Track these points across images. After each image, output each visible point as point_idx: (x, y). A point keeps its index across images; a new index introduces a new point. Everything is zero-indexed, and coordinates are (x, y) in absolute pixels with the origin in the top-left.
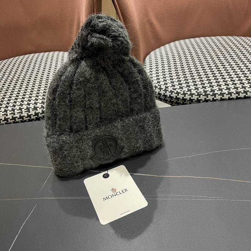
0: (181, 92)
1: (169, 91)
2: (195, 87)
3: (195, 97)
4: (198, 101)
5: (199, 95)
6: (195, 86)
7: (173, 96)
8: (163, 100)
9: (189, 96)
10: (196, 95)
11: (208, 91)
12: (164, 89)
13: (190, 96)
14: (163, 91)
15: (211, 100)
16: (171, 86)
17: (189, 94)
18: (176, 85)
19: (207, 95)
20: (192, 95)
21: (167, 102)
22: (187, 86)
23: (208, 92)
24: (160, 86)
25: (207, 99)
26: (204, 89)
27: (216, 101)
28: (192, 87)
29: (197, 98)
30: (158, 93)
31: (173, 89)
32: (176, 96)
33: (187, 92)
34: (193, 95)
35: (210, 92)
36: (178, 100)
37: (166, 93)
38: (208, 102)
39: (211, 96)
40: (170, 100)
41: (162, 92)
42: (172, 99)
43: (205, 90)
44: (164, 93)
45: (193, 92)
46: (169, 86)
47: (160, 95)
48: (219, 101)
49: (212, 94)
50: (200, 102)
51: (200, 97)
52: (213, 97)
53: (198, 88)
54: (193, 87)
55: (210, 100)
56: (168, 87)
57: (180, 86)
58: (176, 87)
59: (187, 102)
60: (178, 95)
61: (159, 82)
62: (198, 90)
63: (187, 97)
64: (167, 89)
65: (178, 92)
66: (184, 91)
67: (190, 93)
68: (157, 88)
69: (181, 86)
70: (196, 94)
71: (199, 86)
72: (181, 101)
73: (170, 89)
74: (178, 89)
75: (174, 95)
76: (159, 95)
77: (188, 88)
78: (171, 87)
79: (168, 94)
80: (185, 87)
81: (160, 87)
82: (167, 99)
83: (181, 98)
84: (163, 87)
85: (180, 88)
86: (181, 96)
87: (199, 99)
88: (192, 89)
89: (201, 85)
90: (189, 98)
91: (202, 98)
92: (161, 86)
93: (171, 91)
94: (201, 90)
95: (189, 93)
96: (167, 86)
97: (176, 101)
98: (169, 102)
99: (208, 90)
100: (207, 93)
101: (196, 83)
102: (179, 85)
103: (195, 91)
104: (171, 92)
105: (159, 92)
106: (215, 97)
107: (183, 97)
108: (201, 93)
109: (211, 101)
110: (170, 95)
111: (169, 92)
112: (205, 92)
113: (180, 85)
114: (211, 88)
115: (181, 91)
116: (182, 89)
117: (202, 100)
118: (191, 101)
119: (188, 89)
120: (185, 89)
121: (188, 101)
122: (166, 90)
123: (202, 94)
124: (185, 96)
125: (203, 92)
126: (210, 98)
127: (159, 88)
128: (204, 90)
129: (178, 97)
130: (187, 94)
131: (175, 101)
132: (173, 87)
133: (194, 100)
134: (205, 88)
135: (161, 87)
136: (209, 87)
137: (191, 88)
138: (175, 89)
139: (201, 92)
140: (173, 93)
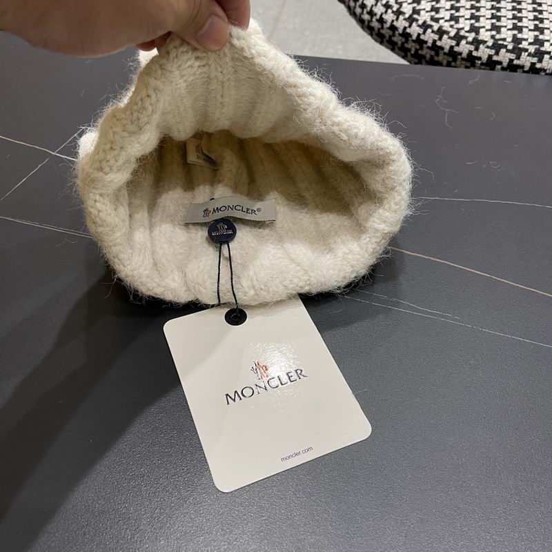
0: (450, 29)
1: (420, 22)
2: (492, 24)
3: (484, 53)
4: (491, 64)
5: (497, 47)
6: (494, 21)
7: (426, 40)
8: (399, 49)
9: (468, 46)
10: (488, 47)
11: (526, 40)
12: (407, 16)
13: (472, 48)
14: (405, 19)
15: (526, 69)
16: (429, 9)
17: (470, 39)
18: (444, 8)
19: (518, 51)
20: (477, 43)
21: (409, 54)
22: (473, 17)
23: (523, 42)
25: (516, 62)
26: (515, 32)
27: (538, 73)
28: (485, 23)
29: (490, 57)
30: (388, 25)
31: (433, 19)
32: (435, 41)
33: (467, 34)
34: (481, 46)
35: (530, 44)
36: (437, 55)
37: (410, 26)
38: (516, 71)
39: (530, 55)
40: (417, 50)
42: (421, 48)
43: (519, 36)
44: (405, 28)
45: (485, 35)
46: (424, 9)
47: (394, 32)
48: (546, 74)
49: (533, 51)
50: (493, 69)
51: (497, 53)
52: (535, 60)
53: (500, 27)
54: (489, 22)
55: (523, 67)
56: (420, 10)
57: (452, 14)
58: (443, 14)
59: (458, 63)
60: (440, 39)
62: (499, 32)
63: (464, 48)
64: (415, 16)
65: (444, 28)
66: (459, 30)
67: (474, 39)
68: (390, 11)
69: (457, 14)
70: (490, 43)
71: (503, 22)
72: (446, 57)
73: (424, 17)
74: (446, 21)
75: (429, 37)
76: (391, 33)
77: (473, 21)
78: (427, 12)
79: (415, 30)
80: (466, 19)
81: (398, 9)
82: (410, 45)
83: (447, 48)
85: (453, 18)
86: (446, 43)
87: (495, 58)
88: (484, 27)
89: (510, 22)
90: (467, 52)
92: (401, 6)
93: (425, 22)
94: (507, 35)
95: (471, 36)
96: (418, 8)
97: (432, 56)
98: (412, 55)
99: (525, 37)
100: (520, 46)
101: (499, 14)
102: (451, 9)
103: (489, 33)
104: (425, 26)
105: (393, 21)
106: (540, 61)
107: (452, 47)
108: (505, 43)
109: (524, 72)
110: (419, 35)
111: (419, 26)
112: (516, 41)
113: (453, 12)
114: (537, 33)
115: (452, 26)
116: (457, 22)
117: (500, 63)
118: (471, 60)
119: (472, 25)
120: (465, 24)
121: (463, 59)
122: (411, 20)
123: (505, 47)
124: (458, 44)
125: (509, 39)
126: (526, 60)
127: (395, 9)
128: (514, 36)
129: (439, 43)
130: (465, 38)
131: (428, 56)
132: (433, 13)
133: (480, 58)
134: (520, 29)
135: (402, 10)
136: (530, 30)
137: (482, 25)
138: (437, 20)
139: (504, 40)
140: (429, 30)
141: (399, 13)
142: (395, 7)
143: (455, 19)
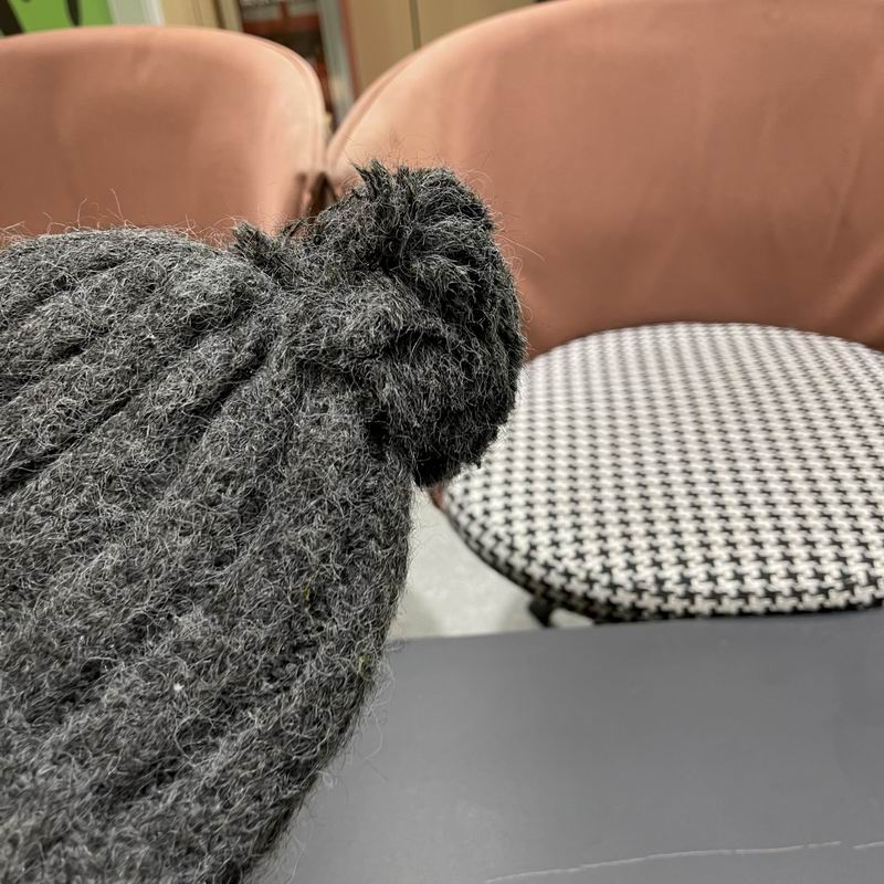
0: (578, 571)
1: (541, 562)
2: (626, 560)
3: (624, 598)
4: (636, 614)
5: (638, 591)
6: (627, 556)
7: (552, 583)
9: (604, 591)
10: (627, 592)
11: (670, 579)
12: (523, 553)
13: (609, 592)
14: (521, 556)
15: (679, 614)
16: (548, 543)
17: (604, 582)
18: (565, 540)
19: (664, 595)
20: (613, 587)
22: (601, 552)
24: (512, 536)
25: (664, 607)
26: (655, 570)
29: (633, 602)
31: (554, 557)
32: (562, 585)
33: (600, 577)
34: (619, 591)
35: (676, 584)
36: (570, 598)
37: (529, 566)
39: (678, 598)
41: (518, 562)
43: (661, 575)
44: (524, 567)
45: (621, 576)
46: (542, 543)
49: (681, 593)
51: (640, 598)
52: (686, 603)
53: (636, 564)
54: (621, 557)
56: (538, 544)
57: (576, 550)
58: (565, 549)
60: (569, 582)
61: (509, 522)
62: (636, 571)
63: (600, 593)
64: (533, 553)
65: (571, 570)
66: (589, 572)
67: (609, 582)
68: (501, 544)
69: (582, 549)
70: (629, 586)
71: (638, 556)
72: (580, 602)
73: (544, 554)
74: (571, 559)
75: (555, 580)
76: (508, 569)
77: (603, 558)
78: (546, 547)
79: (536, 571)
80: (594, 556)
81: (511, 543)
82: (532, 585)
84: (522, 543)
86: (577, 587)
87: (639, 604)
88: (617, 566)
89: (646, 555)
90: (604, 597)
91: (650, 602)
92: (514, 539)
93: (546, 561)
94: (646, 574)
95: (605, 579)
96: (534, 541)
99: (668, 575)
100: (665, 588)
101: (631, 544)
102: (574, 541)
103: (624, 574)
104: (547, 567)
105: (507, 557)
106: (693, 603)
107: (585, 592)
108: (646, 586)
109: (678, 618)
110: (542, 576)
111: (539, 566)
112: (660, 582)
113: (577, 546)
114: (680, 568)
115: (579, 567)
116: (584, 560)
117: (646, 609)
119: (602, 563)
120: (594, 564)
123: (648, 590)
124: (591, 589)
125: (650, 580)
126: (676, 605)
127: (507, 543)
128: (655, 575)
129: (568, 588)
130: (599, 581)
132: (554, 549)
134: (660, 565)
135: (515, 544)
136: (672, 565)
137: (614, 563)
139: (644, 581)
140: (553, 572)
141: (512, 548)
142: (507, 540)
143: (580, 556)
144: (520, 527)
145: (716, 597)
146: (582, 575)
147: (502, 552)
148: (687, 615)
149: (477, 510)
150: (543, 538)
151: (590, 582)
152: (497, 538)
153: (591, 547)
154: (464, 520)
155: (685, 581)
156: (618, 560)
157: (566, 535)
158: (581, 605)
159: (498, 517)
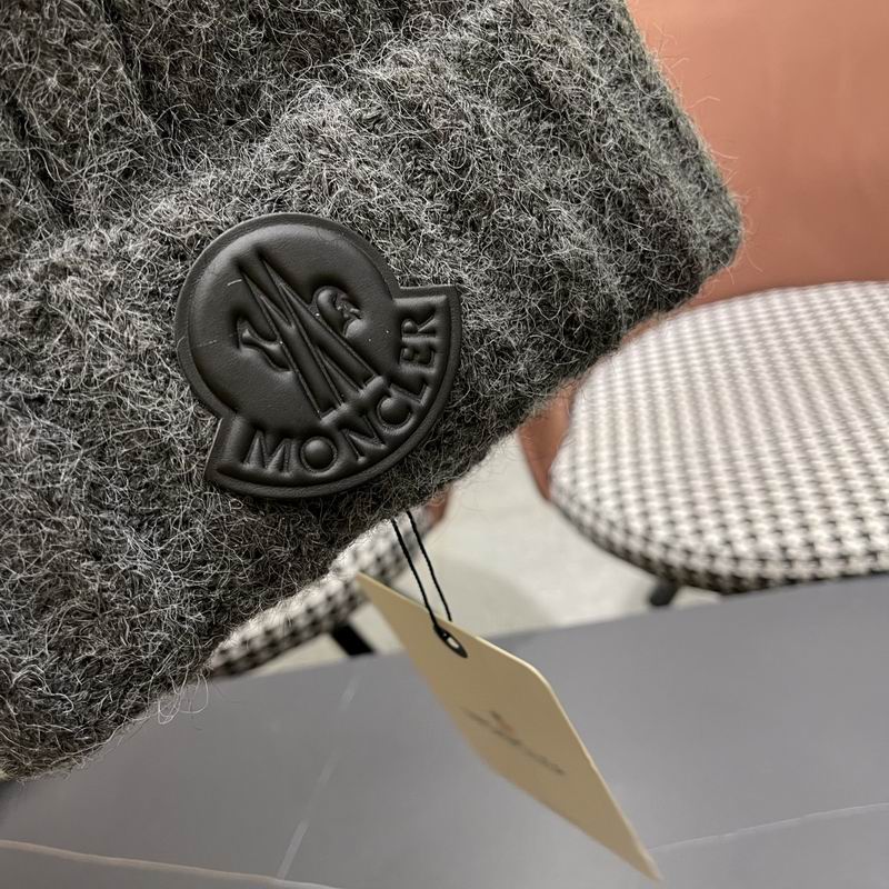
24: (626, 520)
41: (636, 545)
61: (621, 506)
84: (637, 526)
91: (775, 570)
144: (633, 510)
145: (844, 558)
146: (702, 550)
147: (618, 537)
148: (816, 579)
149: (587, 498)
150: (658, 519)
151: (712, 557)
152: (612, 524)
153: (709, 522)
154: (575, 510)
155: (810, 545)
156: (738, 532)
157: (681, 513)
158: (705, 581)
159: (609, 504)
